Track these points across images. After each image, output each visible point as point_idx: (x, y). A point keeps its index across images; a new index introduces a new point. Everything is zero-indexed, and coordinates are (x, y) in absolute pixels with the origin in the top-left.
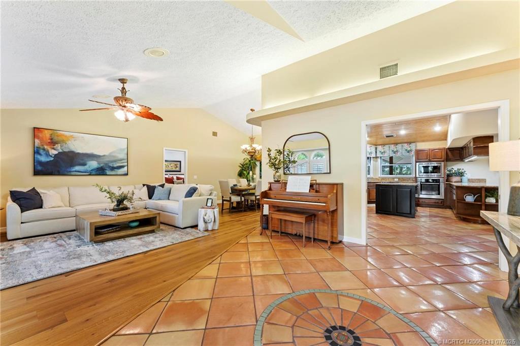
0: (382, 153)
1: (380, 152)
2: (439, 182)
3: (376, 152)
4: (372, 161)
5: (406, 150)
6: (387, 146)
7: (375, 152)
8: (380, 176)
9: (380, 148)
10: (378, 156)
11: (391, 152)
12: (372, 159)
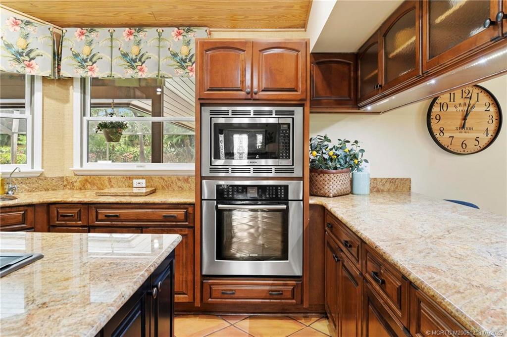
0: (83, 63)
1: (76, 56)
2: (285, 201)
3: (57, 57)
4: (38, 95)
5: (175, 55)
6: (104, 32)
7: (50, 56)
8: (77, 166)
9: (73, 39)
10: (65, 73)
11: (118, 61)
12: (38, 85)
